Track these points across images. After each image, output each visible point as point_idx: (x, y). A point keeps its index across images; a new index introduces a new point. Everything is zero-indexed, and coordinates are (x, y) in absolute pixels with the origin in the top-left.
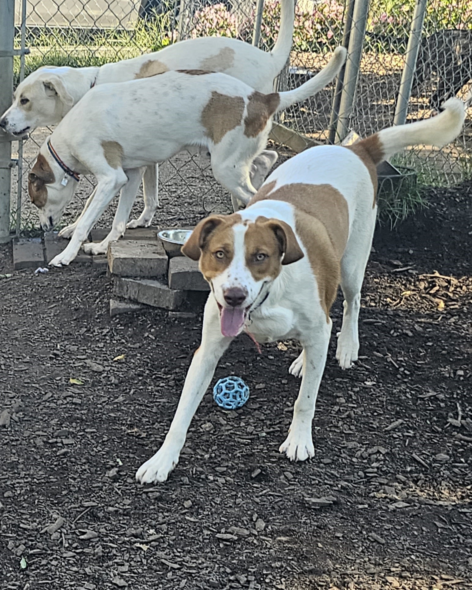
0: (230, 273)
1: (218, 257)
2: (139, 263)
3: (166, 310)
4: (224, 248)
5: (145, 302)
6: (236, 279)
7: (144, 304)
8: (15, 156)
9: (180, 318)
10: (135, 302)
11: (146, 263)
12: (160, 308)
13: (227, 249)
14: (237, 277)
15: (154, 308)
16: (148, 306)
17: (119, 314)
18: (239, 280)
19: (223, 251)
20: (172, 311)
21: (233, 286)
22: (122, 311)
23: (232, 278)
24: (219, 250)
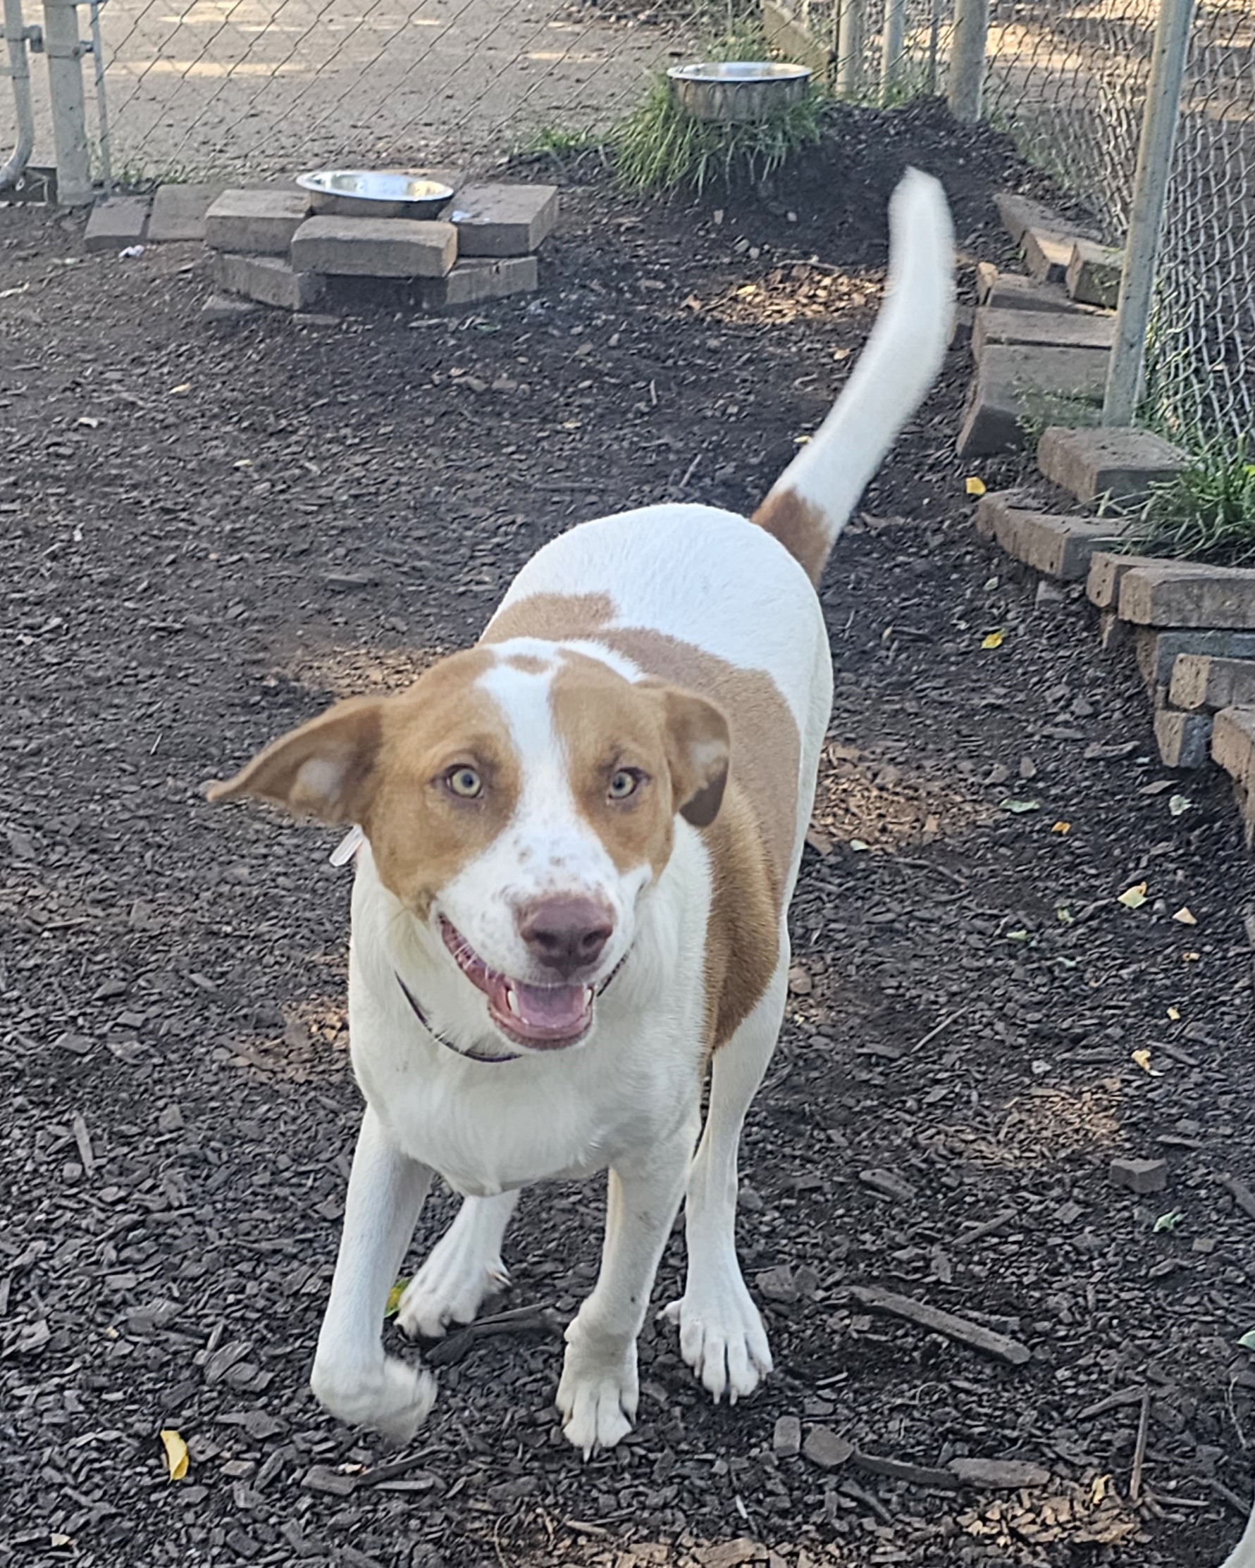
0: (523, 844)
1: (454, 791)
2: (253, 227)
3: (289, 310)
4: (474, 753)
5: (261, 298)
6: (557, 862)
7: (259, 302)
8: (86, 34)
9: (312, 325)
10: (246, 298)
11: (263, 228)
12: (280, 308)
13: (488, 755)
14: (559, 853)
15: (273, 308)
16: (267, 306)
17: (218, 320)
18: (571, 866)
19: (475, 764)
20: (299, 311)
21: (552, 891)
22: (220, 316)
23: (540, 859)
24: (456, 761)
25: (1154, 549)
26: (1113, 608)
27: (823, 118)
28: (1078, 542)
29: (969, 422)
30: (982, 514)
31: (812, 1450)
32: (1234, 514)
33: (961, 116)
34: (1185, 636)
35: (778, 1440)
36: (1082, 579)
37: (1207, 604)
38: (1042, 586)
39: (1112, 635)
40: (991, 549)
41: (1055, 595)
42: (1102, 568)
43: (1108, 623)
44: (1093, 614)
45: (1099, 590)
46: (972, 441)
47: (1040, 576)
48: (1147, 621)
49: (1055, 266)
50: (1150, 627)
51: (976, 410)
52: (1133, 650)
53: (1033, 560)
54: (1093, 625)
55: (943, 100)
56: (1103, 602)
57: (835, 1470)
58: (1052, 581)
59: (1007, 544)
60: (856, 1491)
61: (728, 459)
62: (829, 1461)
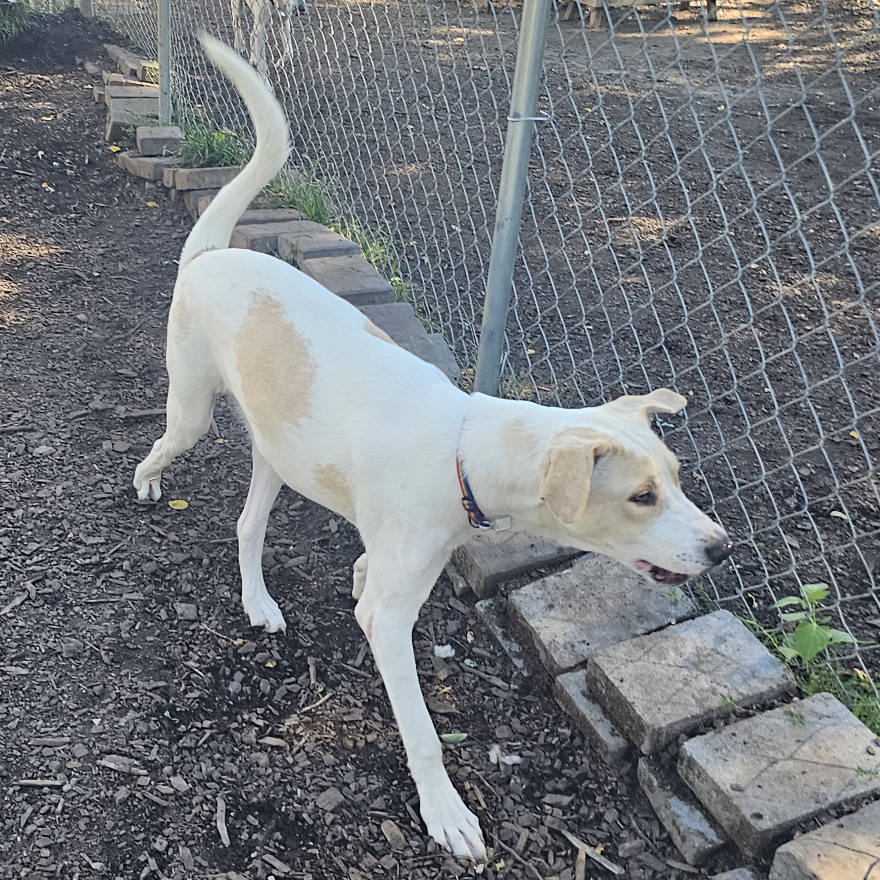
25: (184, 166)
26: (174, 187)
27: (32, 17)
28: (157, 165)
29: (109, 128)
30: (120, 160)
31: (116, 448)
32: (212, 150)
33: (86, 15)
34: (200, 192)
35: (104, 447)
36: (161, 179)
37: (207, 179)
38: (147, 183)
39: (175, 197)
40: (125, 173)
41: (152, 186)
42: (167, 174)
43: (173, 193)
44: (167, 191)
45: (168, 181)
46: (111, 134)
47: (145, 180)
48: (186, 188)
49: (132, 70)
50: (189, 190)
51: (111, 124)
52: (183, 201)
53: (142, 175)
54: (167, 195)
55: (77, 9)
56: (170, 186)
57: (126, 452)
58: (150, 181)
59: (130, 170)
60: (134, 457)
61: (17, 150)
62: (122, 450)
